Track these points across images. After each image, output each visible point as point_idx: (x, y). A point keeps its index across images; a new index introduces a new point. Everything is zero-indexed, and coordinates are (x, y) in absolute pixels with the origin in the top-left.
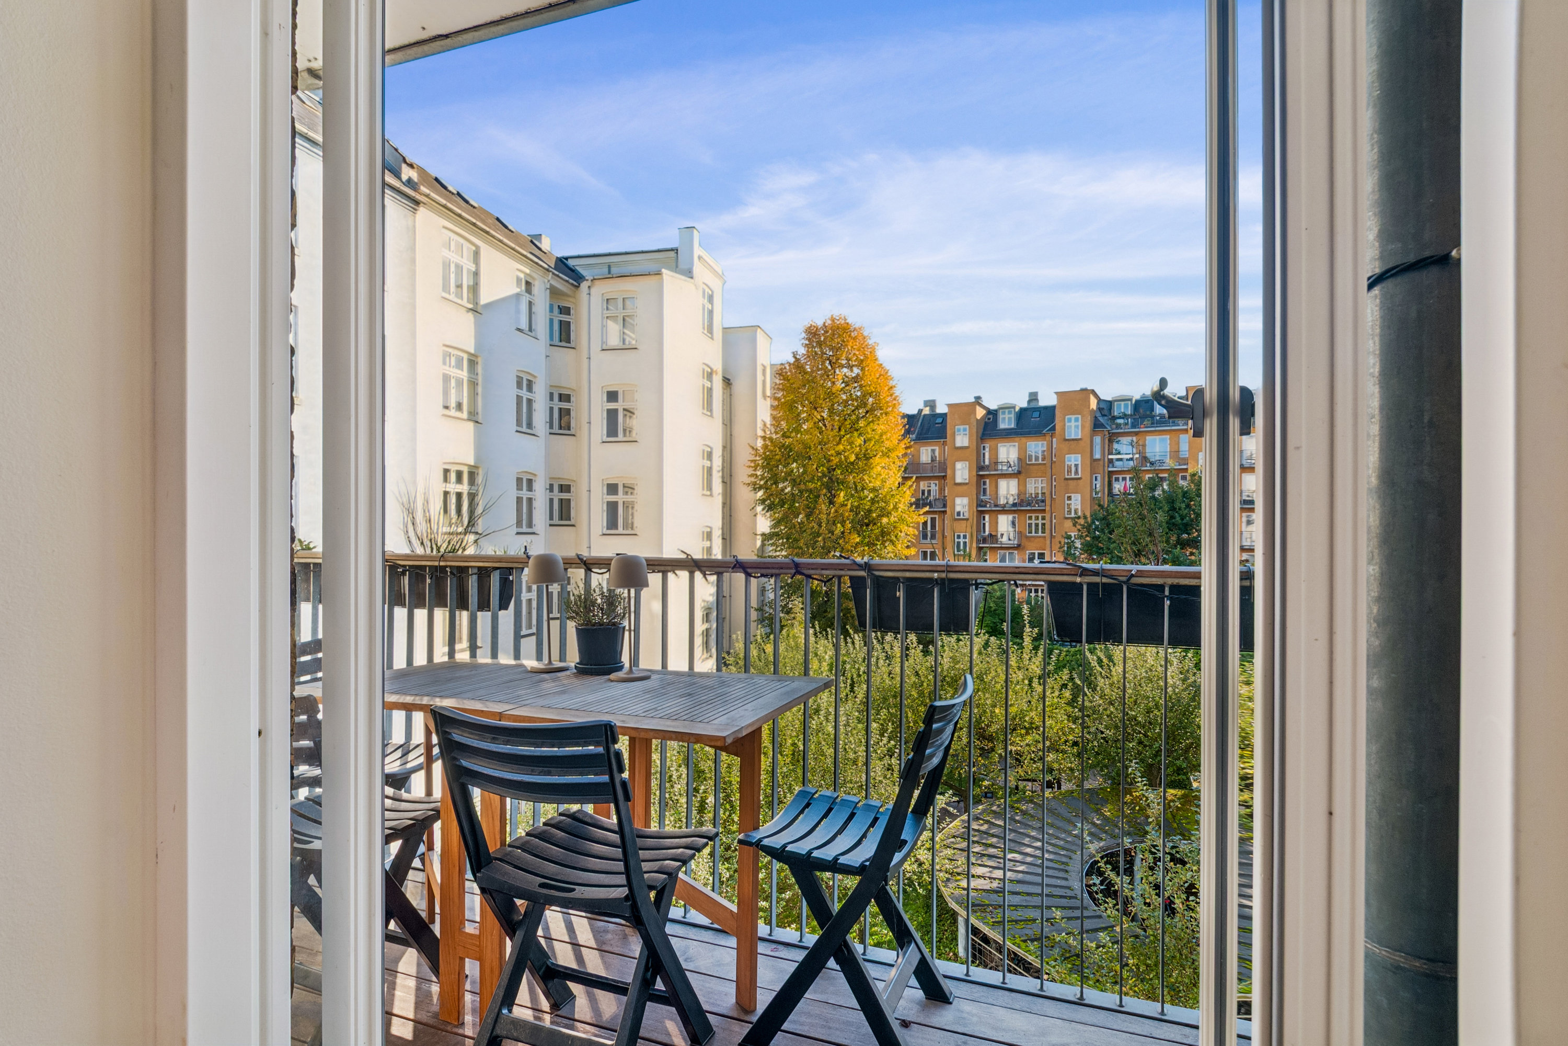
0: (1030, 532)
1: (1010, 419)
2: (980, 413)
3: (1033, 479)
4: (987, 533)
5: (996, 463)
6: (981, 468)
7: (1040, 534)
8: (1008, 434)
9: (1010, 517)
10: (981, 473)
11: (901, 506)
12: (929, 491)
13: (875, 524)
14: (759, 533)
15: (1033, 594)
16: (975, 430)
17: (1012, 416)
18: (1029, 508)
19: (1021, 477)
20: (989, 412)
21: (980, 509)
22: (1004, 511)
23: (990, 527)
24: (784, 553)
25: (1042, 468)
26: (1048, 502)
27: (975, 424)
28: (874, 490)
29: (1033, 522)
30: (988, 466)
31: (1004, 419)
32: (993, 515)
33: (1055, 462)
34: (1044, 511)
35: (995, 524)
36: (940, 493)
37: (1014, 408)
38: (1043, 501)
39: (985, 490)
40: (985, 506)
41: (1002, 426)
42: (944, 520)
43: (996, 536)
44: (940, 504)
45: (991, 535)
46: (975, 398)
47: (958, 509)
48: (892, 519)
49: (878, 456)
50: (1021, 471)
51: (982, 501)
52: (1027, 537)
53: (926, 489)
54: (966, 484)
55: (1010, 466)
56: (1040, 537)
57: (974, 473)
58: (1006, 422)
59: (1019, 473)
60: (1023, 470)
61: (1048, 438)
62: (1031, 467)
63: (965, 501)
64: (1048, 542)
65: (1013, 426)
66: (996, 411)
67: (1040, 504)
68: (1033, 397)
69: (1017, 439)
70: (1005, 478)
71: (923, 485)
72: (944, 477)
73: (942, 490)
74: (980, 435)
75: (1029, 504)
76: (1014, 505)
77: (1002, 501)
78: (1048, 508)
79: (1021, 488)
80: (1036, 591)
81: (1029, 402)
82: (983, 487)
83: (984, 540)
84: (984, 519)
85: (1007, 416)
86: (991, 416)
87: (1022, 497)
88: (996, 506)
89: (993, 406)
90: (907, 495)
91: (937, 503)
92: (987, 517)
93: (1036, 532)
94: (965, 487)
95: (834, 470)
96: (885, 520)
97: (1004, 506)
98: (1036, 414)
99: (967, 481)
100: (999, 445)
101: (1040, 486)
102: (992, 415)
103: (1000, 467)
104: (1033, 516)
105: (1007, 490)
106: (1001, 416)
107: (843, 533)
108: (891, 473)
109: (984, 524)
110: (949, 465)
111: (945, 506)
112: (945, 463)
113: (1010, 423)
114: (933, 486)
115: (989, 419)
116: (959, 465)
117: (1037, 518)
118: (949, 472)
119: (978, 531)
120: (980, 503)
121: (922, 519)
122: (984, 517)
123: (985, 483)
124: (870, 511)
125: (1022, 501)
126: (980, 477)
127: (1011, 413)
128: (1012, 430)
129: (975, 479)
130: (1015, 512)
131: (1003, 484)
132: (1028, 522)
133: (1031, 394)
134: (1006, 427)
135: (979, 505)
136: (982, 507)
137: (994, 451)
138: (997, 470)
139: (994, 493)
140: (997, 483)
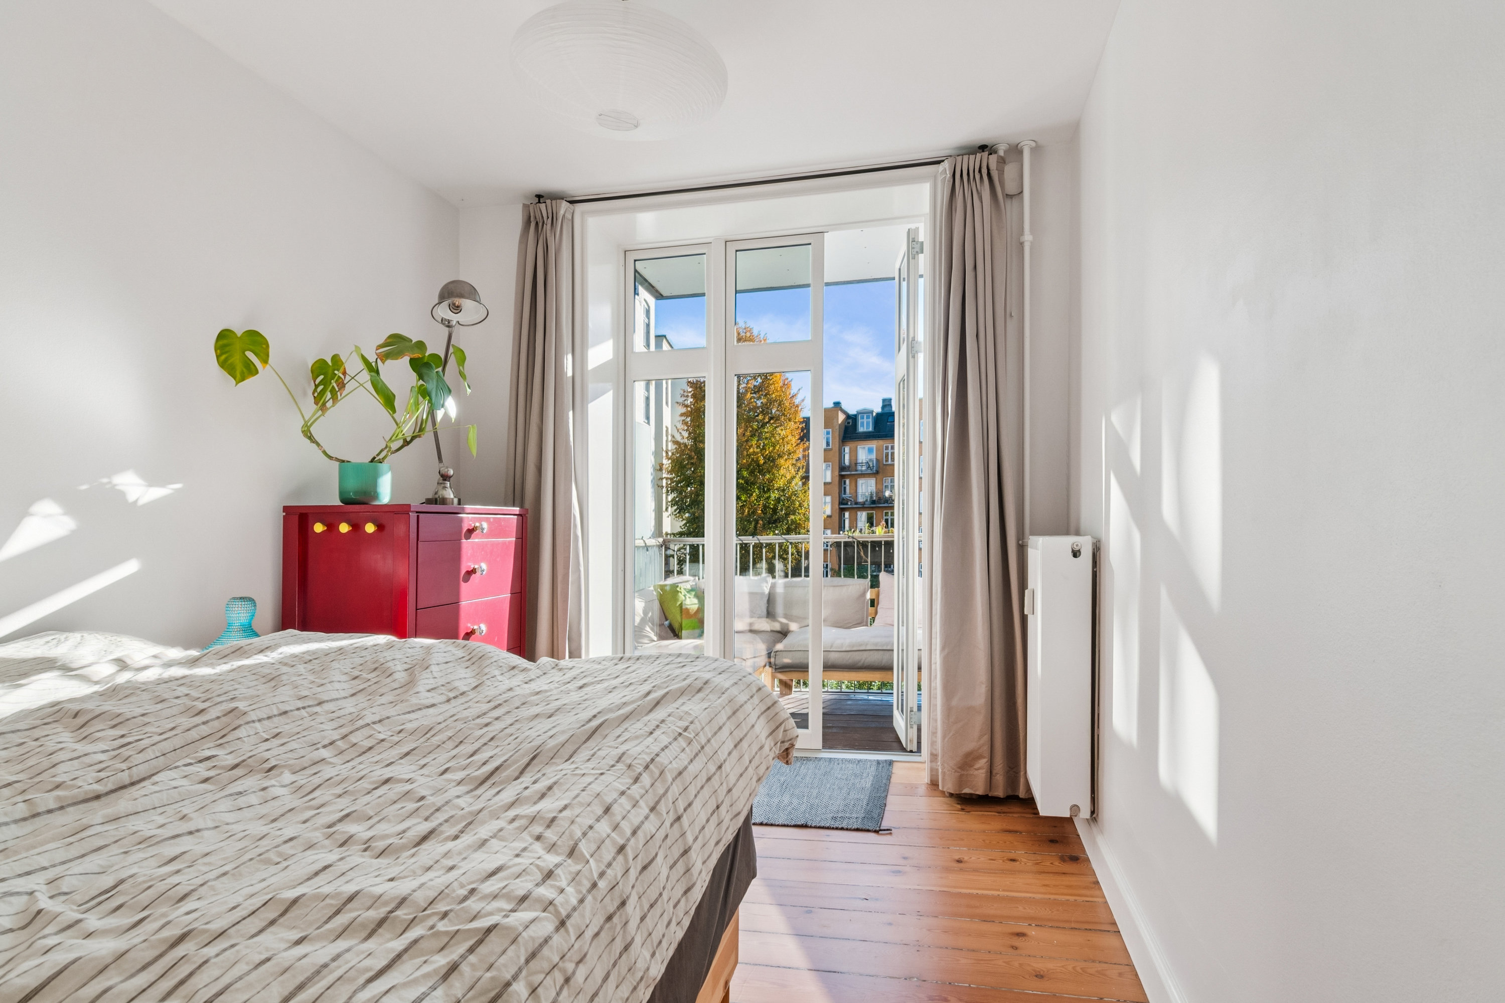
1: (868, 423)
2: (841, 417)
3: (889, 478)
5: (856, 464)
6: (842, 468)
8: (867, 437)
10: (843, 473)
16: (837, 434)
17: (870, 420)
18: (886, 505)
19: (879, 477)
20: (848, 417)
21: (842, 506)
22: (863, 507)
23: (850, 523)
27: (837, 428)
30: (849, 467)
31: (862, 423)
35: (855, 520)
37: (870, 413)
39: (846, 488)
40: (847, 504)
41: (861, 429)
46: (834, 403)
51: (843, 499)
54: (830, 484)
55: (868, 466)
57: (837, 473)
58: (865, 426)
59: (877, 472)
60: (880, 471)
62: (887, 467)
65: (871, 429)
66: (855, 416)
68: (886, 403)
69: (875, 441)
70: (864, 477)
74: (841, 438)
76: (873, 502)
77: (861, 499)
79: (879, 486)
81: (883, 407)
82: (844, 486)
84: (846, 516)
85: (865, 420)
86: (850, 421)
87: (880, 495)
88: (856, 503)
89: (852, 411)
92: (849, 513)
94: (828, 486)
97: (864, 503)
98: (891, 419)
99: (828, 481)
100: (858, 447)
102: (852, 420)
103: (859, 468)
105: (866, 488)
106: (860, 421)
109: (845, 521)
113: (868, 428)
115: (848, 423)
119: (840, 527)
120: (842, 502)
123: (845, 483)
125: (880, 499)
126: (842, 477)
127: (868, 417)
128: (870, 432)
129: (837, 479)
130: (872, 508)
131: (861, 482)
132: (885, 518)
133: (884, 400)
134: (865, 430)
135: (841, 503)
136: (844, 504)
137: (854, 453)
138: (856, 471)
139: (853, 491)
140: (857, 482)
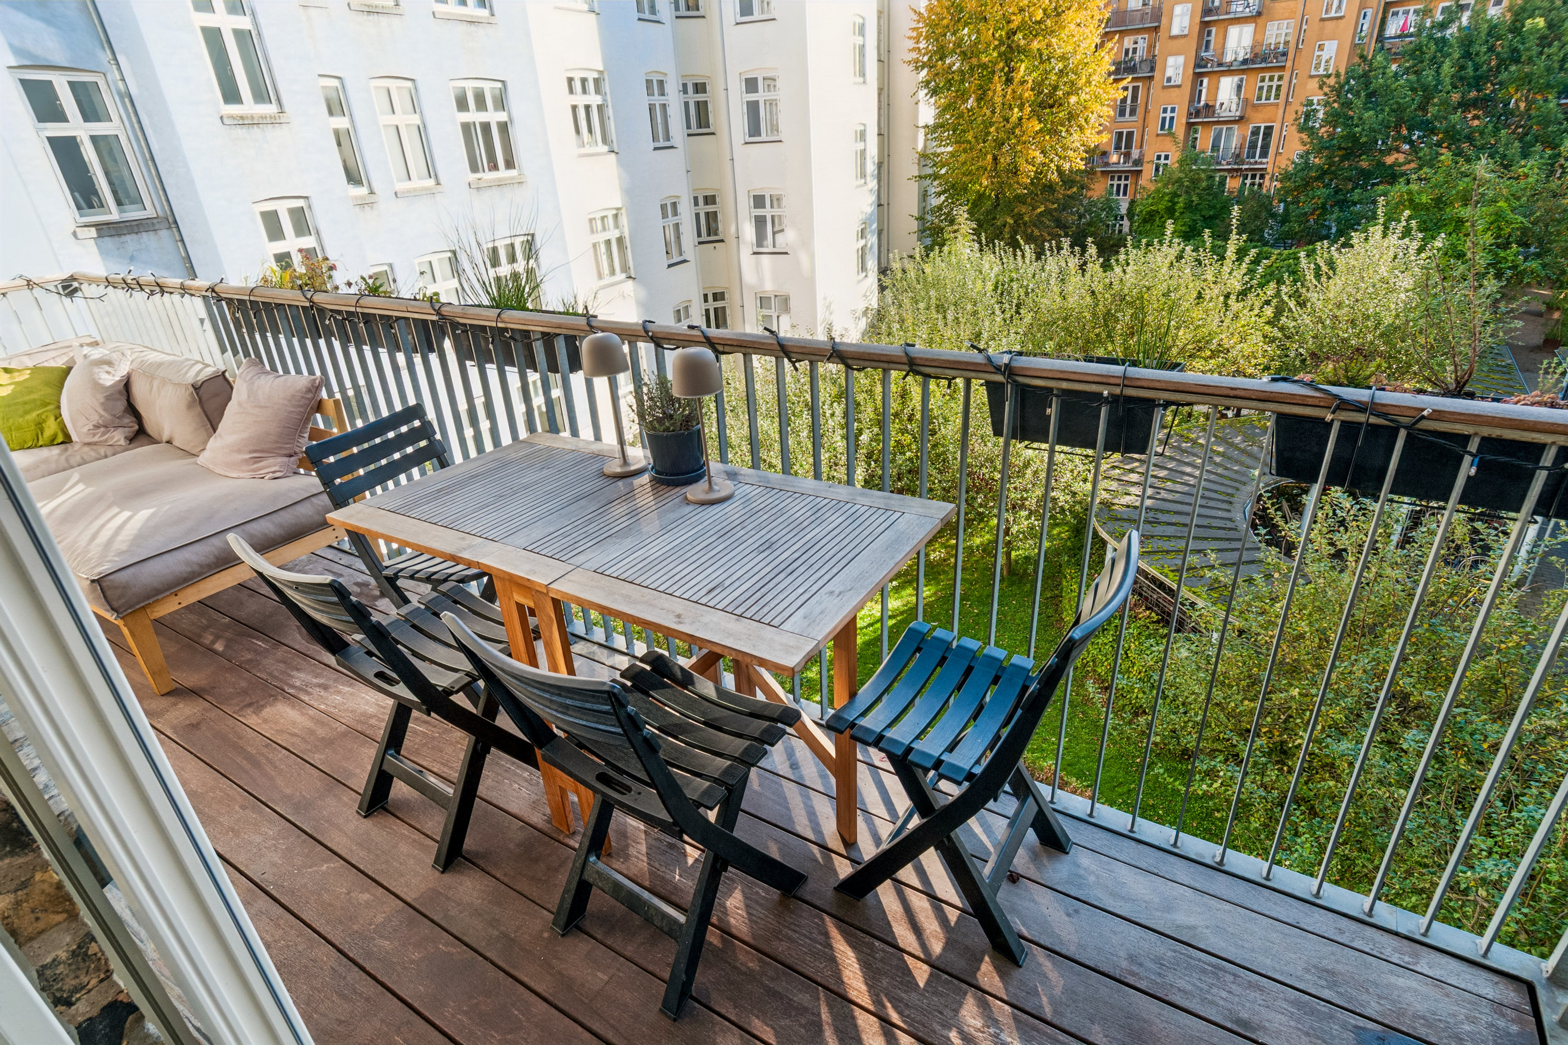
0: (1259, 98)
3: (1276, 23)
4: (1202, 103)
6: (1207, 11)
7: (1272, 100)
9: (1236, 79)
10: (1207, 19)
11: (1096, 78)
12: (1135, 50)
13: (1061, 105)
14: (921, 124)
15: (1248, 182)
18: (1263, 65)
19: (1260, 21)
21: (1198, 70)
22: (1230, 72)
23: (1207, 94)
24: (949, 149)
25: (1292, 4)
26: (1291, 56)
28: (1063, 58)
29: (1266, 84)
30: (1218, 8)
32: (1215, 77)
34: (1283, 68)
35: (1214, 90)
36: (1149, 51)
38: (1284, 54)
39: (1208, 42)
40: (1205, 66)
42: (1149, 89)
43: (1214, 106)
44: (1146, 67)
45: (1207, 106)
47: (1169, 72)
48: (1083, 96)
49: (1074, 8)
50: (1262, 14)
51: (1203, 59)
52: (1254, 106)
53: (1131, 46)
54: (1185, 36)
55: (1248, 6)
56: (1271, 104)
57: (1198, 20)
59: (1259, 14)
60: (1264, 10)
62: (1277, 5)
63: (1181, 59)
64: (1281, 111)
67: (1280, 58)
70: (1238, 23)
71: (1128, 42)
72: (1156, 29)
73: (1151, 47)
75: (1264, 60)
76: (1245, 62)
77: (1229, 58)
78: (1289, 64)
79: (1258, 37)
80: (1254, 177)
82: (1206, 38)
83: (1198, 113)
84: (1201, 85)
87: (1257, 50)
88: (1220, 65)
90: (1106, 62)
91: (1143, 66)
92: (1206, 81)
93: (1268, 98)
94: (1182, 41)
95: (1015, 33)
96: (1073, 99)
97: (1231, 64)
99: (1186, 32)
101: (1284, 32)
103: (1233, 8)
104: (1267, 75)
105: (1239, 41)
107: (1020, 119)
108: (1087, 31)
109: (1200, 91)
110: (1164, 11)
111: (1152, 69)
112: (1160, 8)
114: (1140, 41)
116: (1178, 9)
117: (1271, 79)
118: (1164, 20)
119: (1191, 101)
120: (1200, 63)
121: (1120, 95)
122: (1202, 82)
123: (1209, 33)
124: (1056, 88)
125: (1256, 55)
126: (1205, 25)
129: (1198, 28)
130: (1243, 71)
131: (1234, 32)
132: (1259, 84)
135: (1197, 65)
136: (1201, 67)
138: (1228, 13)
139: (1220, 46)
140: (1226, 31)
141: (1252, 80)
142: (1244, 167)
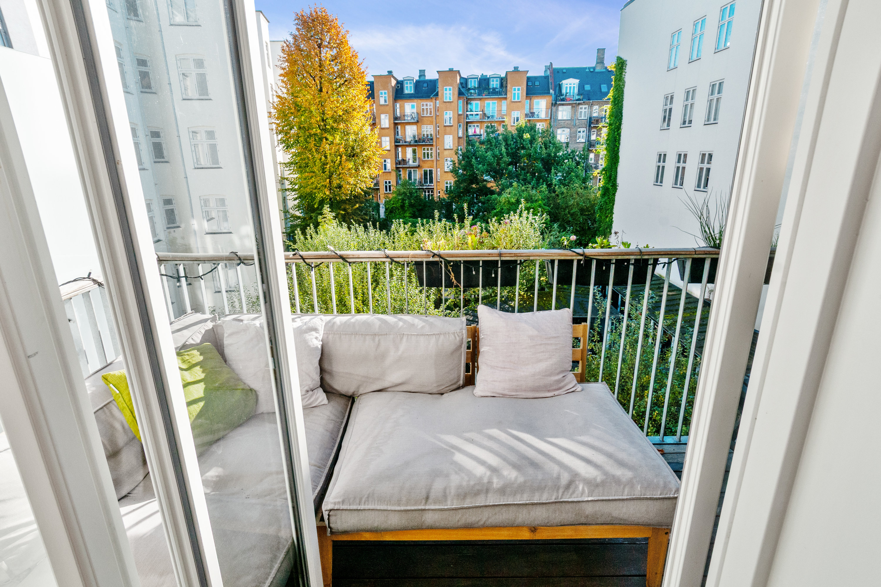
0: (425, 158)
1: (410, 87)
2: (394, 82)
3: (425, 126)
4: (401, 158)
5: (404, 115)
6: (396, 118)
7: (430, 159)
8: (410, 97)
9: (413, 149)
10: (396, 122)
13: (357, 156)
15: (427, 194)
16: (391, 94)
17: (412, 85)
18: (424, 143)
19: (419, 124)
20: (398, 82)
21: (396, 144)
22: (410, 146)
23: (402, 155)
25: (430, 119)
26: (434, 140)
27: (391, 90)
29: (426, 152)
30: (400, 118)
31: (407, 87)
32: (404, 148)
33: (438, 116)
34: (432, 145)
35: (404, 153)
37: (413, 80)
38: (432, 139)
39: (399, 132)
40: (399, 142)
41: (406, 91)
43: (405, 160)
45: (403, 160)
46: (388, 72)
47: (384, 144)
50: (418, 121)
51: (397, 139)
52: (423, 161)
54: (388, 128)
55: (412, 117)
56: (430, 160)
57: (392, 122)
58: (409, 89)
59: (418, 122)
60: (420, 121)
61: (434, 100)
62: (424, 118)
63: (388, 138)
64: (435, 163)
65: (412, 92)
66: (402, 81)
67: (430, 141)
68: (422, 73)
69: (416, 100)
70: (409, 125)
72: (375, 124)
74: (394, 97)
75: (424, 141)
76: (415, 141)
77: (408, 139)
78: (434, 144)
79: (419, 131)
80: (429, 192)
81: (420, 76)
82: (397, 130)
83: (400, 164)
85: (409, 85)
86: (399, 85)
87: (420, 137)
88: (405, 142)
89: (400, 79)
92: (400, 149)
93: (428, 157)
94: (387, 130)
96: (364, 154)
97: (409, 142)
98: (425, 85)
100: (405, 104)
101: (429, 130)
102: (400, 84)
103: (406, 118)
104: (426, 148)
105: (410, 132)
106: (405, 85)
107: (341, 162)
109: (399, 153)
110: (377, 117)
113: (411, 90)
115: (398, 87)
116: (383, 116)
117: (428, 150)
119: (396, 158)
120: (397, 141)
122: (398, 149)
123: (399, 128)
125: (420, 139)
126: (396, 124)
127: (410, 83)
128: (412, 94)
129: (393, 125)
130: (415, 146)
131: (408, 128)
132: (423, 152)
133: (420, 71)
134: (409, 92)
135: (395, 142)
137: (402, 108)
138: (405, 120)
139: (403, 134)
140: (405, 128)
141: (420, 149)
142: (425, 187)
